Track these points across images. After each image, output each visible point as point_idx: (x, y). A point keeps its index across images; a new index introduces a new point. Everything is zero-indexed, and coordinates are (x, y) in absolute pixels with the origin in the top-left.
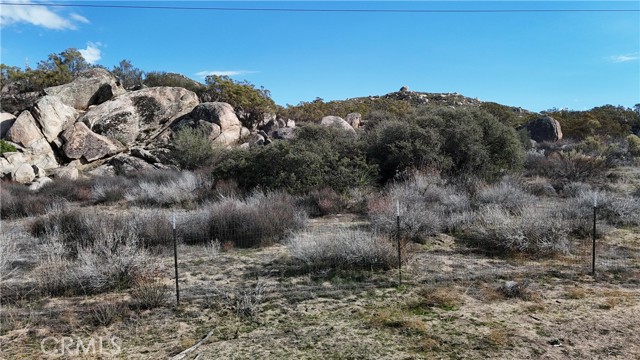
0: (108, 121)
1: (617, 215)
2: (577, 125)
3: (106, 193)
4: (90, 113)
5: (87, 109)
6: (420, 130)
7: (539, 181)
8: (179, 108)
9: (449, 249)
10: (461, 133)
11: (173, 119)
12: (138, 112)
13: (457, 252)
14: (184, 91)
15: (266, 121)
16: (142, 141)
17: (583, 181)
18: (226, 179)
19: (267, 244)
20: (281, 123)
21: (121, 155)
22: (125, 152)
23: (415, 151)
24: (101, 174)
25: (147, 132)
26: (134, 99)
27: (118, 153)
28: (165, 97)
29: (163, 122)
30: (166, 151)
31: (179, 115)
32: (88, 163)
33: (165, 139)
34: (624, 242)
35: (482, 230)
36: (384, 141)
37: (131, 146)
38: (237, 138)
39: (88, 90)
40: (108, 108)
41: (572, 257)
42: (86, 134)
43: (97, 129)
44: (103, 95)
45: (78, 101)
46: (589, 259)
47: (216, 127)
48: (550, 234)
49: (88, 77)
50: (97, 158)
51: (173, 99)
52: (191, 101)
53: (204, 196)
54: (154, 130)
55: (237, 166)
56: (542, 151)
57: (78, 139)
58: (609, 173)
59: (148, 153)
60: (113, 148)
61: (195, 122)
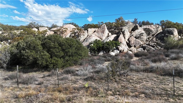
0: (138, 36)
4: (132, 34)
5: (131, 32)
8: (157, 31)
11: (156, 34)
12: (145, 32)
16: (148, 41)
22: (144, 44)
25: (148, 38)
26: (144, 29)
28: (153, 28)
29: (153, 35)
30: (156, 44)
31: (157, 33)
33: (155, 40)
40: (137, 32)
43: (136, 38)
50: (138, 46)
51: (155, 28)
52: (160, 28)
54: (150, 38)
57: (133, 41)
61: (164, 35)
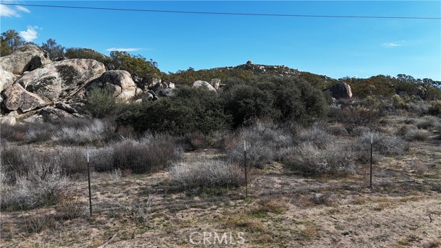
0: (38, 83)
1: (386, 148)
2: (362, 87)
3: (37, 135)
4: (24, 77)
5: (22, 74)
6: (260, 91)
7: (337, 125)
8: (91, 74)
9: (278, 172)
10: (287, 94)
11: (87, 82)
12: (61, 76)
13: (284, 174)
14: (94, 62)
15: (154, 83)
16: (64, 97)
17: (365, 125)
18: (125, 125)
19: (155, 171)
20: (165, 85)
21: (48, 107)
22: (51, 105)
23: (256, 106)
24: (33, 121)
25: (68, 91)
26: (57, 67)
27: (46, 106)
28: (81, 66)
29: (80, 84)
30: (82, 104)
31: (91, 79)
32: (23, 113)
33: (81, 96)
34: (390, 166)
35: (301, 159)
36: (236, 98)
37: (56, 101)
38: (133, 95)
39: (23, 60)
40: (38, 74)
41: (358, 176)
42: (21, 92)
43: (30, 88)
44: (34, 64)
45: (15, 68)
46: (368, 177)
47: (118, 88)
48: (344, 162)
49: (23, 51)
50: (30, 109)
51: (87, 67)
52: (100, 69)
53: (109, 137)
54: (73, 90)
55: (133, 116)
56: (339, 106)
57: (16, 96)
58: (381, 120)
59: (68, 106)
60: (42, 102)
61: (103, 84)
